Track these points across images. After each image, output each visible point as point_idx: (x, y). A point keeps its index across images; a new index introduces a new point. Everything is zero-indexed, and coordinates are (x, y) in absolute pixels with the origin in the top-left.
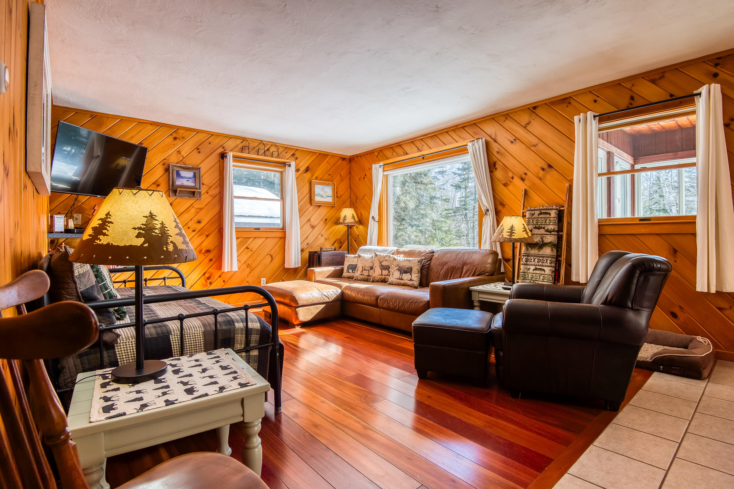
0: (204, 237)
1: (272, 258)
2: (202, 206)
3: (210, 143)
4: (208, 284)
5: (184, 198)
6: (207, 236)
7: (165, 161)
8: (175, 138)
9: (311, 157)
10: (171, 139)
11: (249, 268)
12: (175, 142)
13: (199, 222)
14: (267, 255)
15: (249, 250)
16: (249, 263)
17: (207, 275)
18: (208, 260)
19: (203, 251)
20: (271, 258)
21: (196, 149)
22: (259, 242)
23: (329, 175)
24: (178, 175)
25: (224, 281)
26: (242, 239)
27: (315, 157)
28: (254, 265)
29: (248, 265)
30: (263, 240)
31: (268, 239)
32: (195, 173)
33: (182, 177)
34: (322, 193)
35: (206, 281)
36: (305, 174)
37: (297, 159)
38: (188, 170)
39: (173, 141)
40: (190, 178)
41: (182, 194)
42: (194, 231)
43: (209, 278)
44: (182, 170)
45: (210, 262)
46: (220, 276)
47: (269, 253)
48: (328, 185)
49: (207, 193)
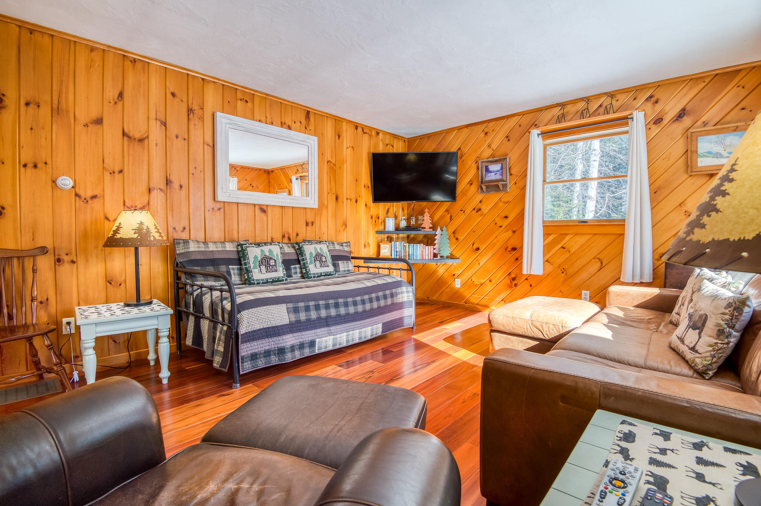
0: (510, 233)
1: (602, 263)
2: (510, 199)
3: (520, 126)
4: (513, 285)
5: (491, 193)
6: (514, 232)
7: (477, 159)
8: (486, 134)
9: (690, 89)
10: (482, 135)
11: (564, 273)
12: (486, 138)
13: (506, 217)
14: (594, 258)
15: (565, 250)
16: (565, 267)
17: (513, 275)
18: (514, 260)
19: (509, 249)
20: (600, 263)
21: (506, 138)
22: (582, 240)
23: (743, 109)
24: (487, 170)
25: (531, 286)
26: (555, 236)
27: (703, 85)
28: (571, 271)
29: (563, 270)
30: (587, 237)
31: (596, 236)
32: (502, 164)
33: (491, 172)
34: (717, 149)
35: (511, 282)
36: (675, 125)
37: (657, 102)
38: (495, 163)
39: (485, 136)
40: (498, 171)
41: (489, 189)
42: (501, 227)
43: (514, 279)
44: (490, 164)
45: (516, 261)
46: (526, 279)
47: (598, 257)
48: (735, 131)
49: (516, 184)
